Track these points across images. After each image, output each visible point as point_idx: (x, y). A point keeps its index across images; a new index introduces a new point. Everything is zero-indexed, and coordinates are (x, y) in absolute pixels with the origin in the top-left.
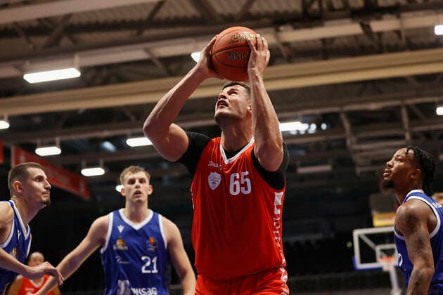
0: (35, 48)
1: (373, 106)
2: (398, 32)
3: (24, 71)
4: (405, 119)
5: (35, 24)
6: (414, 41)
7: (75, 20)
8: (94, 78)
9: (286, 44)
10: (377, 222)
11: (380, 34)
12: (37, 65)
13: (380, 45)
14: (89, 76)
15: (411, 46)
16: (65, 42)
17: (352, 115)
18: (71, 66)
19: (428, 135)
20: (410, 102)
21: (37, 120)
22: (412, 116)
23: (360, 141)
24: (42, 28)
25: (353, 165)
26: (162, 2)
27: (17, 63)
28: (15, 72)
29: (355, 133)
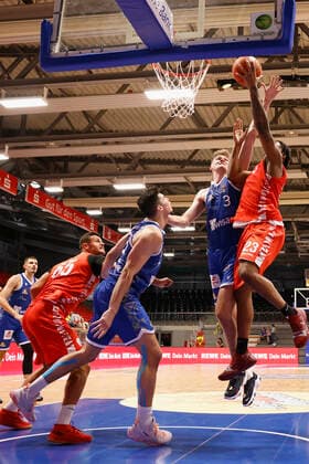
0: (120, 170)
3: (114, 183)
5: (123, 156)
7: (146, 156)
10: (308, 285)
12: (121, 181)
16: (140, 168)
17: (298, 223)
18: (141, 182)
21: (120, 212)
23: (301, 238)
24: (126, 159)
25: (297, 252)
26: (197, 151)
27: (109, 177)
28: (109, 183)
29: (299, 234)
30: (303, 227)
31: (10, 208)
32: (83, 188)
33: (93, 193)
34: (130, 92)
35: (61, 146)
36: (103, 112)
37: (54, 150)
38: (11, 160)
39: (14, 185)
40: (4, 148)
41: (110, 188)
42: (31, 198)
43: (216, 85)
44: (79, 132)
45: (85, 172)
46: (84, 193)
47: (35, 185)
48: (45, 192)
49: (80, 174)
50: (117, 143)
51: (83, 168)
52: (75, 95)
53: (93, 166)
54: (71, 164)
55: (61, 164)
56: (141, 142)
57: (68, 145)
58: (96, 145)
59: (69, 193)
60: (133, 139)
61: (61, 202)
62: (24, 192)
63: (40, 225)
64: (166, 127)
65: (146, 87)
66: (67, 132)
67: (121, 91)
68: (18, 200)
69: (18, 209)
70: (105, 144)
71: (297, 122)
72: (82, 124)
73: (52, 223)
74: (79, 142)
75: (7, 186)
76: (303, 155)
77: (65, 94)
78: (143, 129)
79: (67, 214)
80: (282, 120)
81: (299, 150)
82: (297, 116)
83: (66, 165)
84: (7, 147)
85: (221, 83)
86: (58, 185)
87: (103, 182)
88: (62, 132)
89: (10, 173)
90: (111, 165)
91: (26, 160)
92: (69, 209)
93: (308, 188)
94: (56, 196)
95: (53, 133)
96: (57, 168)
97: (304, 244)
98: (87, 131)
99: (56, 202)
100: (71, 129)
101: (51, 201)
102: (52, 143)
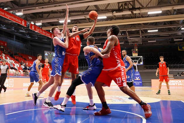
0: (61, 16)
1: (133, 30)
2: (139, 13)
3: (59, 20)
4: (141, 33)
5: (62, 10)
6: (143, 16)
8: (74, 22)
9: (115, 16)
10: (133, 55)
11: (135, 14)
12: (61, 19)
13: (136, 16)
14: (73, 22)
15: (143, 17)
17: (129, 32)
19: (146, 37)
20: (141, 29)
22: (142, 32)
23: (130, 37)
25: (129, 43)
26: (89, 6)
27: (58, 18)
28: (57, 21)
29: (129, 36)
30: (130, 33)
31: (24, 32)
32: (48, 23)
33: (52, 24)
35: (40, 8)
37: (38, 10)
38: (24, 15)
39: (25, 23)
40: (21, 11)
41: (58, 22)
42: (31, 27)
44: (46, 3)
45: (49, 17)
46: (49, 25)
47: (32, 23)
48: (36, 25)
49: (47, 18)
50: (59, 6)
51: (48, 16)
53: (51, 15)
54: (44, 15)
55: (41, 15)
57: (43, 8)
58: (52, 7)
59: (44, 25)
61: (41, 29)
62: (29, 26)
63: (35, 37)
66: (42, 3)
68: (27, 29)
69: (27, 32)
70: (56, 6)
73: (39, 36)
74: (46, 6)
75: (23, 24)
76: (129, 4)
79: (44, 33)
81: (128, 3)
83: (42, 15)
84: (22, 10)
86: (40, 22)
87: (55, 20)
88: (41, 3)
89: (24, 19)
90: (58, 14)
91: (29, 14)
92: (45, 31)
93: (132, 18)
94: (40, 26)
95: (37, 4)
96: (40, 16)
97: (131, 39)
98: (49, 2)
99: (40, 29)
100: (43, 2)
101: (38, 28)
102: (37, 8)
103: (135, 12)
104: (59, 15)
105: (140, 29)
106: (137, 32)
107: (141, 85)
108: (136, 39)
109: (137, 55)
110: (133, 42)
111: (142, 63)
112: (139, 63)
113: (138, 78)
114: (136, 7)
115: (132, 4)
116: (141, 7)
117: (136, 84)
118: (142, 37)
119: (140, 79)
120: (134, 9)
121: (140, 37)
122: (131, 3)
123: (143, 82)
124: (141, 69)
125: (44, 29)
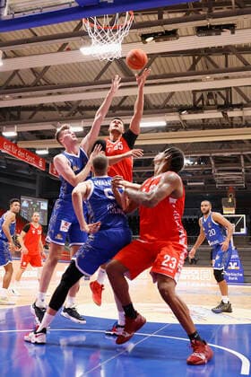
0: (62, 116)
1: (226, 154)
2: (241, 117)
3: (57, 127)
4: (242, 162)
5: (64, 105)
6: (249, 123)
7: (83, 104)
9: (185, 121)
10: (225, 212)
11: (232, 118)
13: (232, 124)
15: (248, 125)
16: (78, 114)
17: (216, 158)
18: (80, 126)
20: (244, 153)
22: (246, 160)
23: (219, 171)
24: (67, 107)
25: (215, 183)
26: (126, 97)
27: (54, 123)
28: (53, 128)
29: (216, 167)
30: (220, 161)
32: (32, 132)
33: (41, 136)
34: (68, 49)
35: (14, 98)
36: (47, 68)
37: (9, 101)
43: (140, 38)
44: (29, 86)
45: (34, 118)
46: (33, 136)
48: (3, 137)
49: (30, 121)
50: (59, 93)
51: (33, 115)
52: (24, 56)
54: (23, 113)
55: (15, 113)
56: (78, 92)
57: (20, 97)
58: (43, 96)
59: (21, 137)
60: (72, 89)
61: (15, 145)
63: (1, 163)
64: (100, 78)
65: (81, 45)
66: (21, 86)
67: (61, 50)
70: (50, 94)
71: (212, 68)
72: (31, 79)
73: (9, 162)
74: (28, 94)
76: (219, 96)
77: (16, 55)
78: (81, 81)
79: (21, 154)
80: (199, 66)
81: (215, 93)
82: (212, 62)
83: (19, 113)
85: (144, 37)
86: (13, 131)
87: (47, 127)
88: (16, 87)
90: (55, 112)
92: (23, 150)
93: (223, 126)
94: (12, 139)
95: (8, 88)
96: (12, 116)
97: (221, 176)
98: (35, 85)
99: (11, 144)
100: (21, 83)
101: (8, 144)
102: (7, 96)
103: (230, 114)
104: (56, 114)
105: (242, 151)
106: (236, 160)
107: (241, 281)
108: (233, 176)
109: (234, 212)
110: (226, 182)
111: (243, 231)
112: (238, 229)
113: (236, 264)
114: (234, 103)
115: (225, 96)
116: (245, 102)
117: (230, 278)
118: (246, 171)
119: (238, 268)
120: (229, 106)
121: (241, 171)
122: (223, 92)
123: (246, 273)
124: (241, 245)
125: (22, 145)
